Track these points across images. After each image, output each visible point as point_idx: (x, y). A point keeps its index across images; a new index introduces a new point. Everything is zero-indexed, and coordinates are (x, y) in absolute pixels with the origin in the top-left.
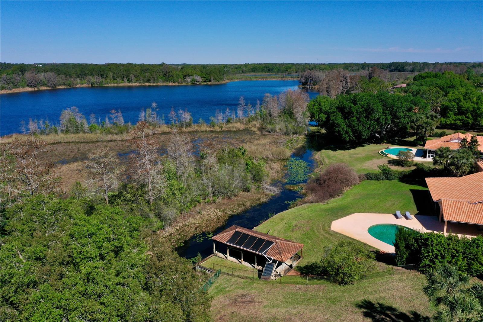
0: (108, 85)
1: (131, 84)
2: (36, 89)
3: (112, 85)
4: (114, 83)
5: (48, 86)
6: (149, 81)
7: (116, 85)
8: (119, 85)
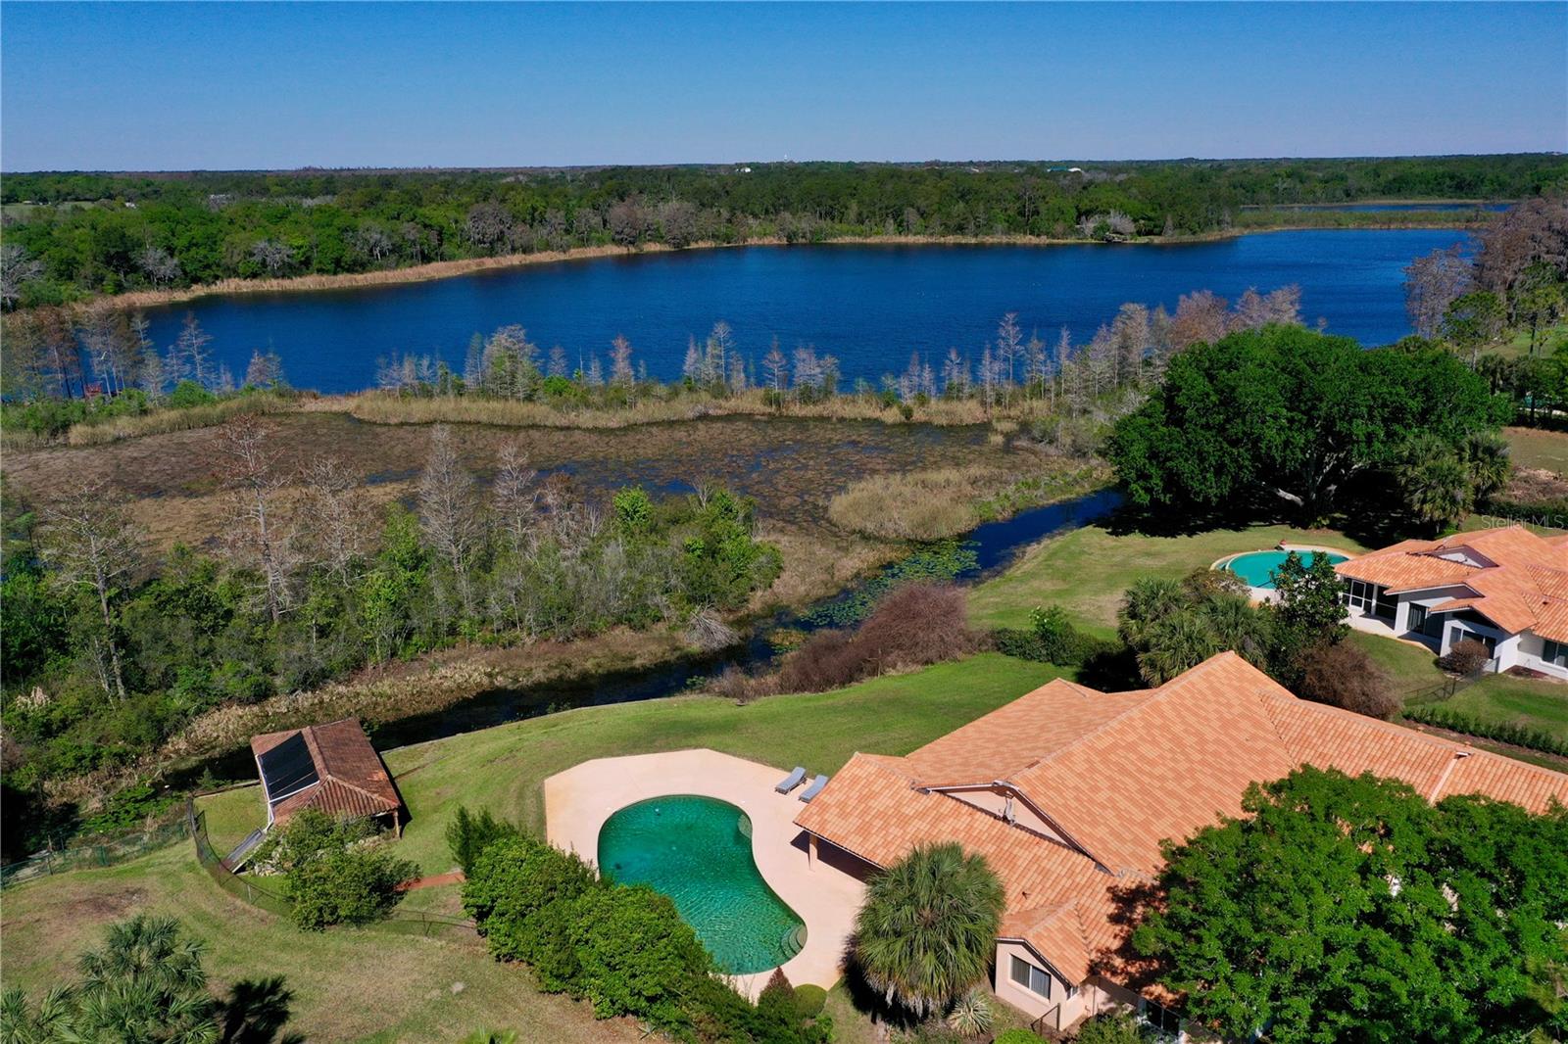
0: (835, 241)
1: (902, 239)
2: (633, 250)
3: (847, 239)
4: (854, 234)
5: (666, 242)
6: (960, 229)
7: (858, 240)
8: (868, 241)
